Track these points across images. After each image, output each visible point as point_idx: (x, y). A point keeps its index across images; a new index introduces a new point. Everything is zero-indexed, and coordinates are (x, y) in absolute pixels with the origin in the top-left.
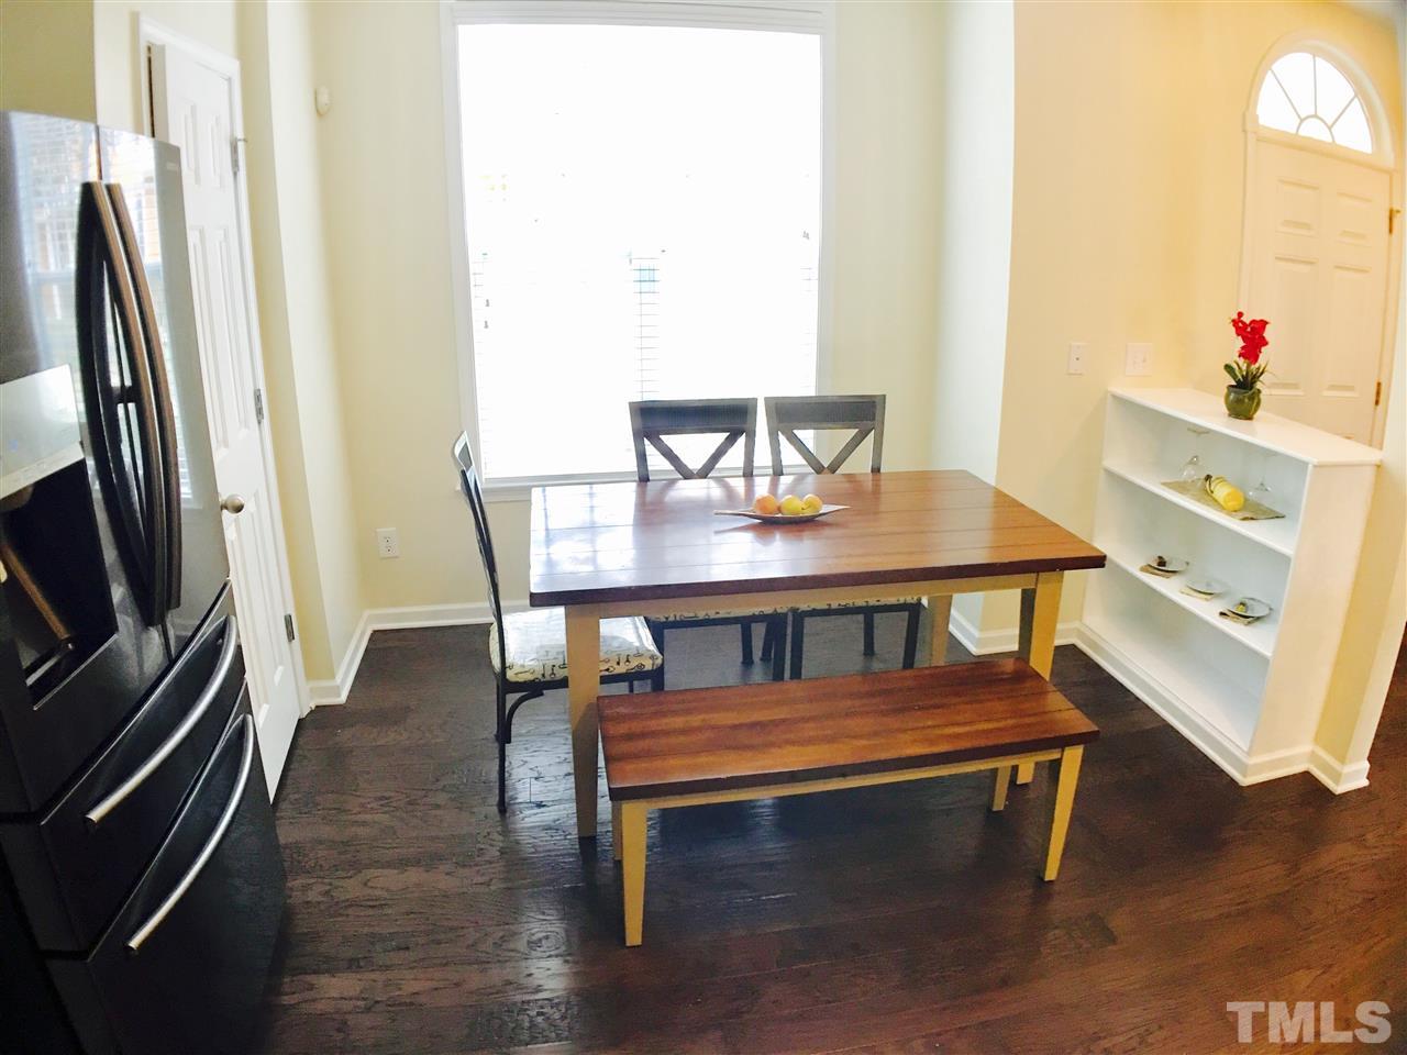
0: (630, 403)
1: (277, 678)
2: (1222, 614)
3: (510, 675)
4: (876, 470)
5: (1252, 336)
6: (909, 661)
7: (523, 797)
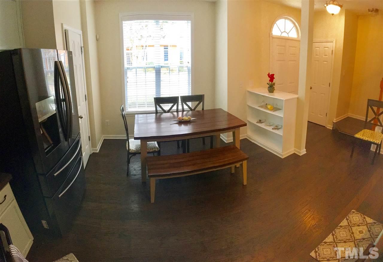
0: (154, 98)
1: (87, 147)
2: (273, 129)
3: (130, 151)
4: (203, 109)
5: (272, 77)
6: (212, 147)
7: (132, 173)
